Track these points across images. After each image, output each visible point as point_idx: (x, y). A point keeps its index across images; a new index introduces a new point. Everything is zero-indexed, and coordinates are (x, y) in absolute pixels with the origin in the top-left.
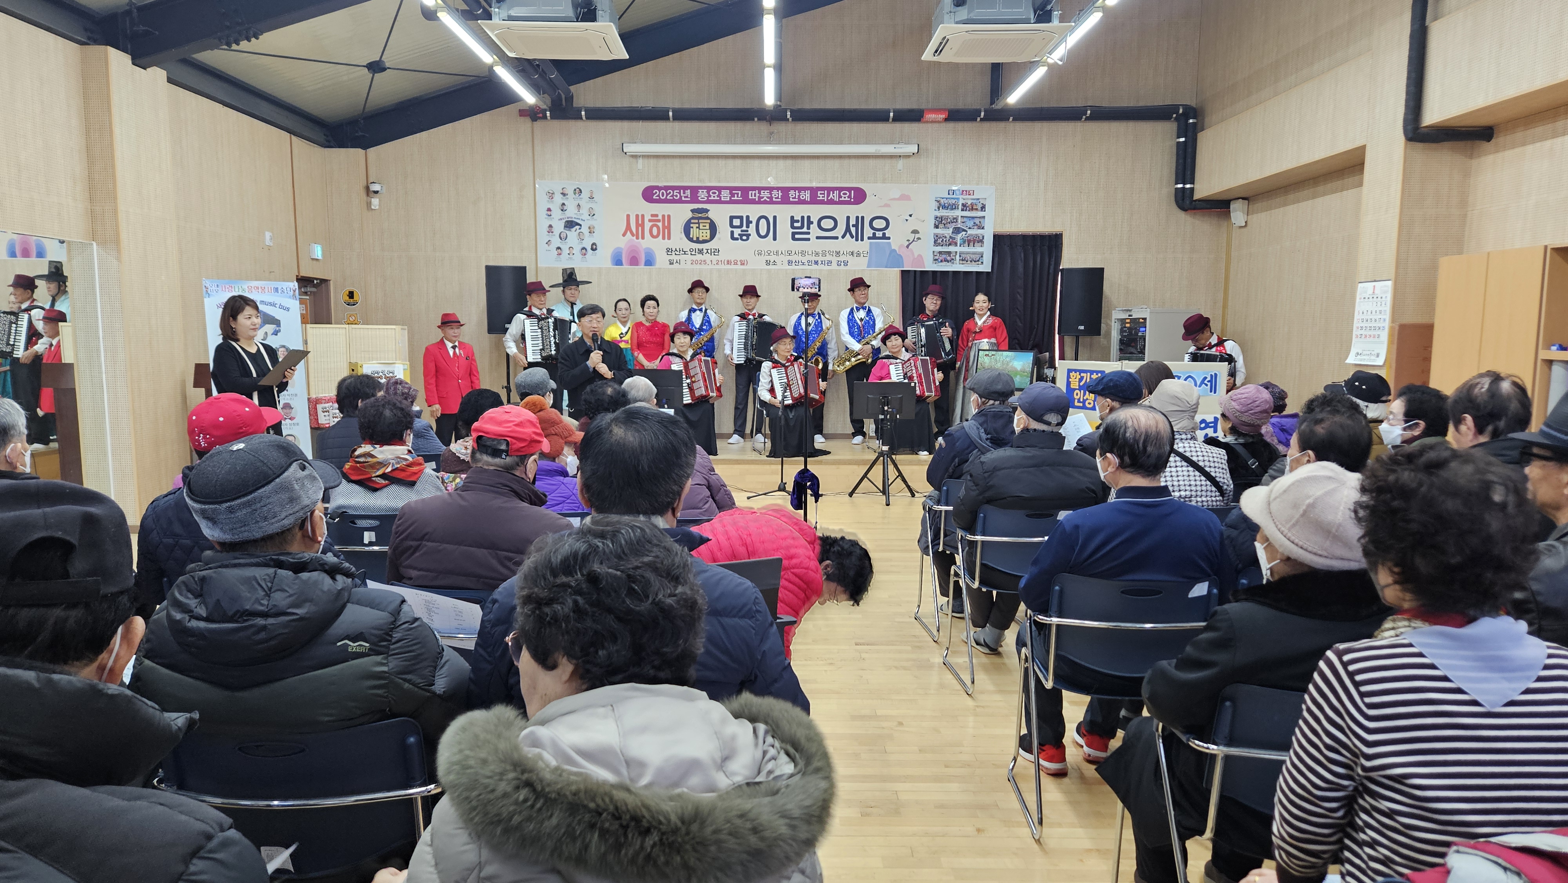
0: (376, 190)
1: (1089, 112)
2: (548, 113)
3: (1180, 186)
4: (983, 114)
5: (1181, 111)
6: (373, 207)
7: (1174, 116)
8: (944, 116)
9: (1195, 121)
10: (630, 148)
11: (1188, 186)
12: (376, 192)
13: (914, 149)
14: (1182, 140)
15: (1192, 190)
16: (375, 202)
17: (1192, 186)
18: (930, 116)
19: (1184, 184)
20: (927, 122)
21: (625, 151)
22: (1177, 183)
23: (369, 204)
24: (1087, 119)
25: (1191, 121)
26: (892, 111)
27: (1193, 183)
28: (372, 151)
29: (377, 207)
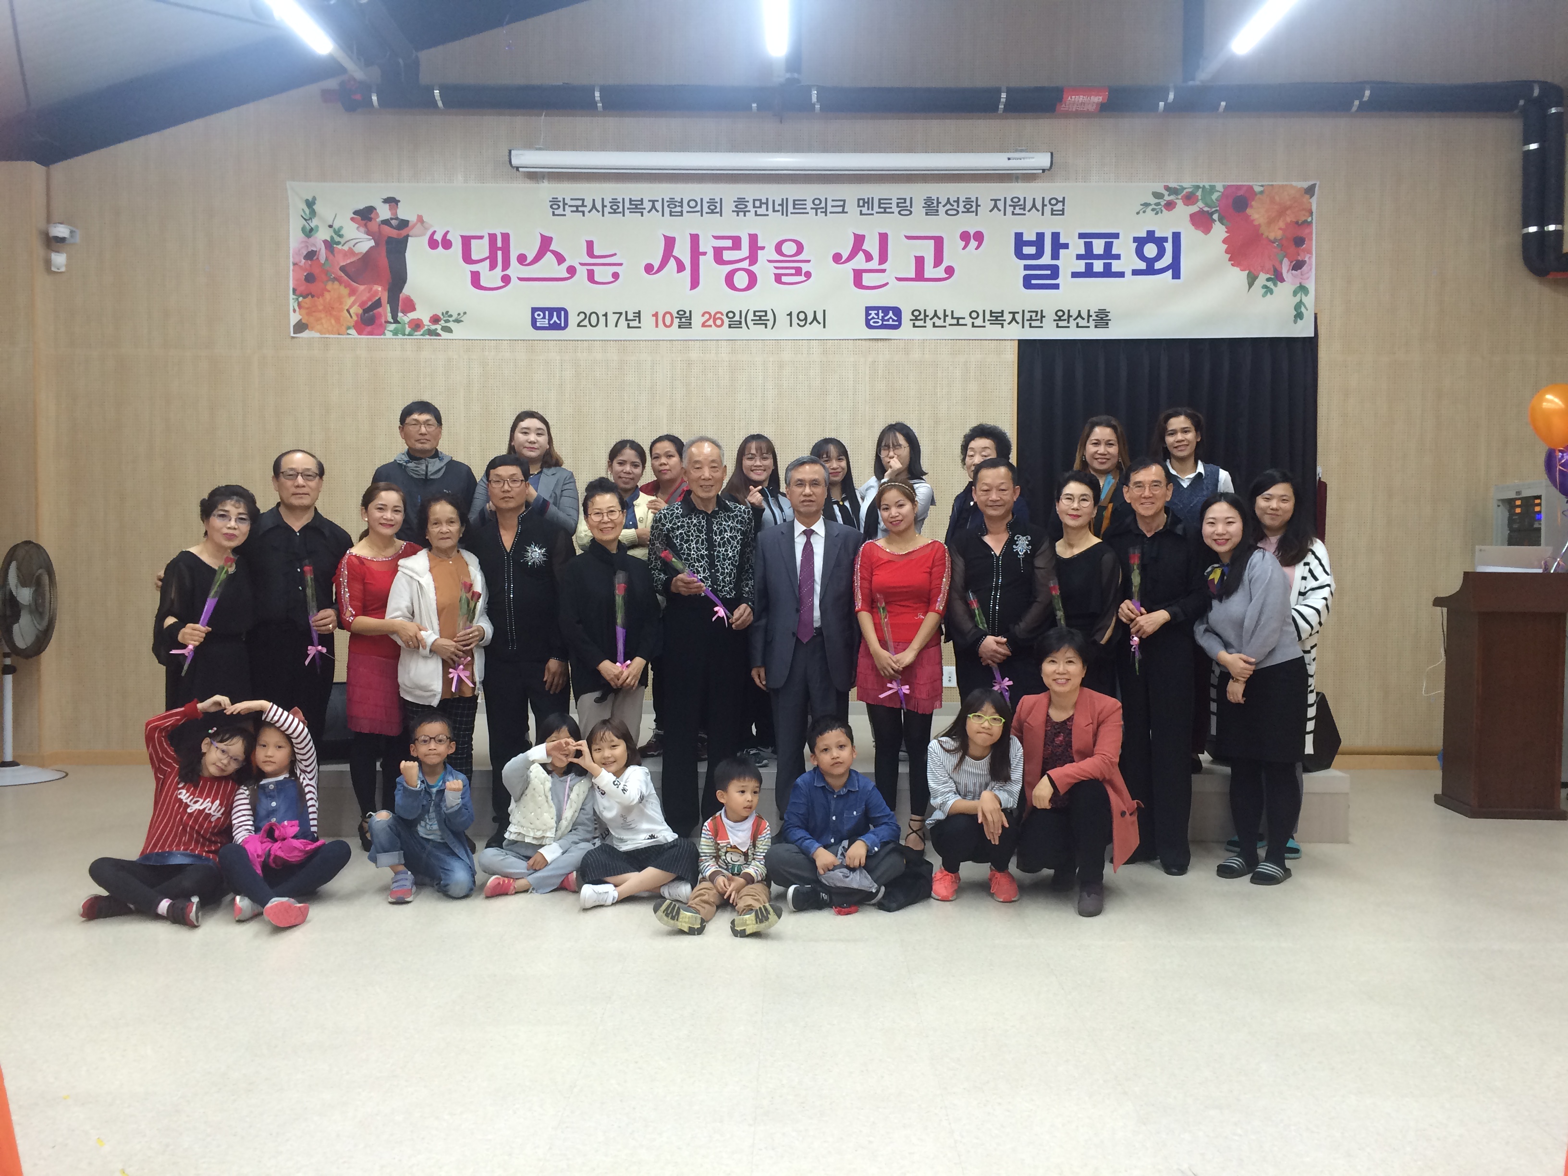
0: (61, 235)
1: (1367, 93)
2: (374, 98)
3: (1533, 229)
4: (1171, 96)
5: (1536, 92)
6: (53, 269)
7: (1522, 102)
8: (1097, 99)
9: (1560, 109)
10: (525, 158)
11: (1552, 228)
12: (63, 240)
13: (1042, 160)
14: (1533, 146)
15: (1559, 234)
16: (59, 260)
17: (1559, 227)
18: (1074, 100)
19: (1542, 224)
20: (1068, 115)
21: (515, 162)
22: (1526, 225)
23: (48, 263)
24: (1363, 107)
25: (1553, 110)
26: (1004, 88)
27: (1559, 221)
28: (60, 169)
29: (63, 269)
